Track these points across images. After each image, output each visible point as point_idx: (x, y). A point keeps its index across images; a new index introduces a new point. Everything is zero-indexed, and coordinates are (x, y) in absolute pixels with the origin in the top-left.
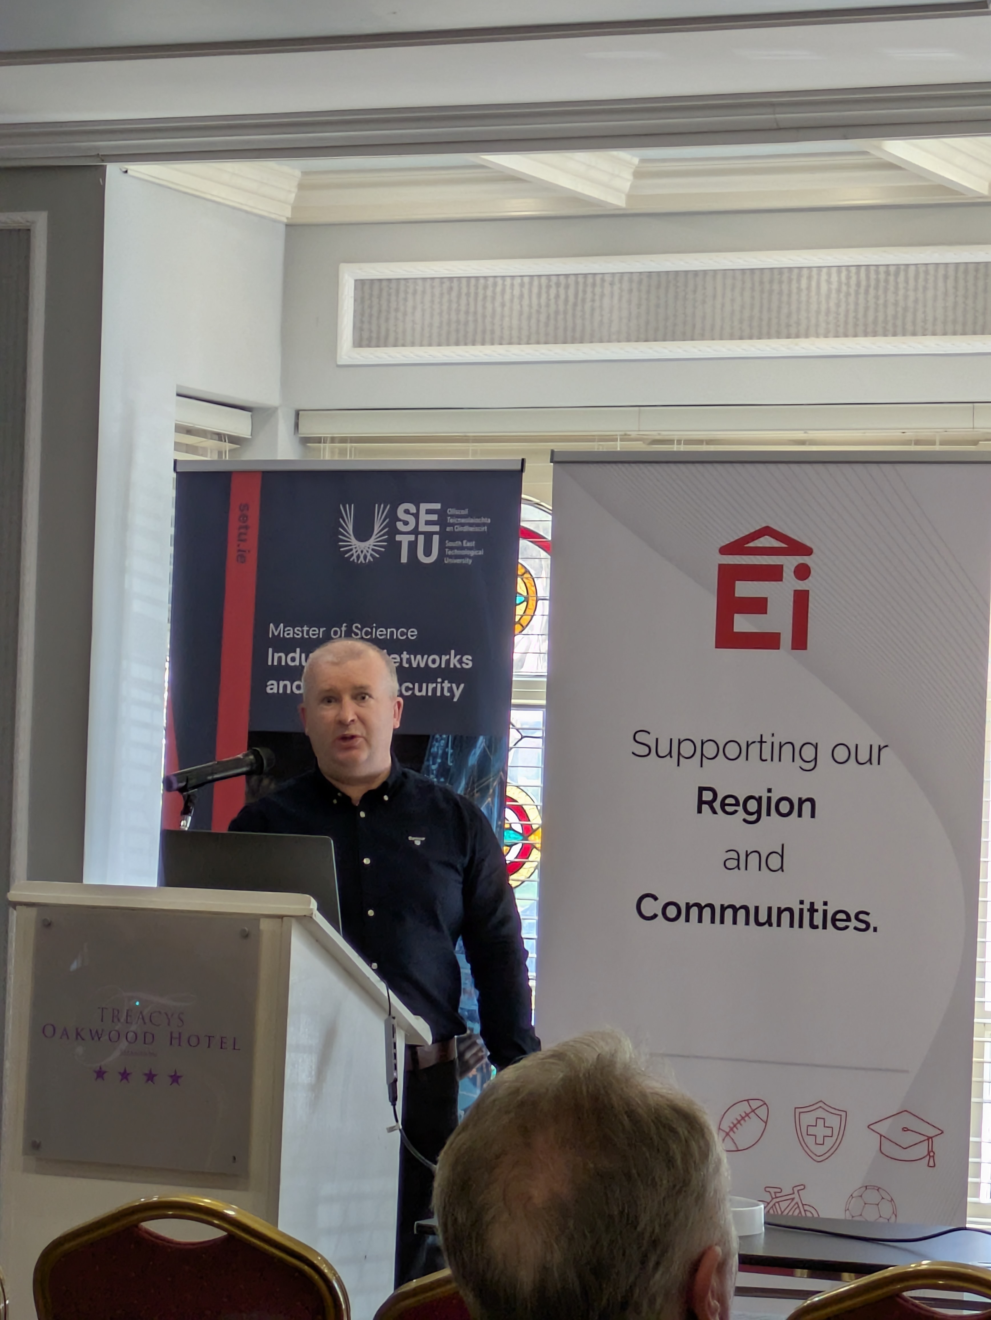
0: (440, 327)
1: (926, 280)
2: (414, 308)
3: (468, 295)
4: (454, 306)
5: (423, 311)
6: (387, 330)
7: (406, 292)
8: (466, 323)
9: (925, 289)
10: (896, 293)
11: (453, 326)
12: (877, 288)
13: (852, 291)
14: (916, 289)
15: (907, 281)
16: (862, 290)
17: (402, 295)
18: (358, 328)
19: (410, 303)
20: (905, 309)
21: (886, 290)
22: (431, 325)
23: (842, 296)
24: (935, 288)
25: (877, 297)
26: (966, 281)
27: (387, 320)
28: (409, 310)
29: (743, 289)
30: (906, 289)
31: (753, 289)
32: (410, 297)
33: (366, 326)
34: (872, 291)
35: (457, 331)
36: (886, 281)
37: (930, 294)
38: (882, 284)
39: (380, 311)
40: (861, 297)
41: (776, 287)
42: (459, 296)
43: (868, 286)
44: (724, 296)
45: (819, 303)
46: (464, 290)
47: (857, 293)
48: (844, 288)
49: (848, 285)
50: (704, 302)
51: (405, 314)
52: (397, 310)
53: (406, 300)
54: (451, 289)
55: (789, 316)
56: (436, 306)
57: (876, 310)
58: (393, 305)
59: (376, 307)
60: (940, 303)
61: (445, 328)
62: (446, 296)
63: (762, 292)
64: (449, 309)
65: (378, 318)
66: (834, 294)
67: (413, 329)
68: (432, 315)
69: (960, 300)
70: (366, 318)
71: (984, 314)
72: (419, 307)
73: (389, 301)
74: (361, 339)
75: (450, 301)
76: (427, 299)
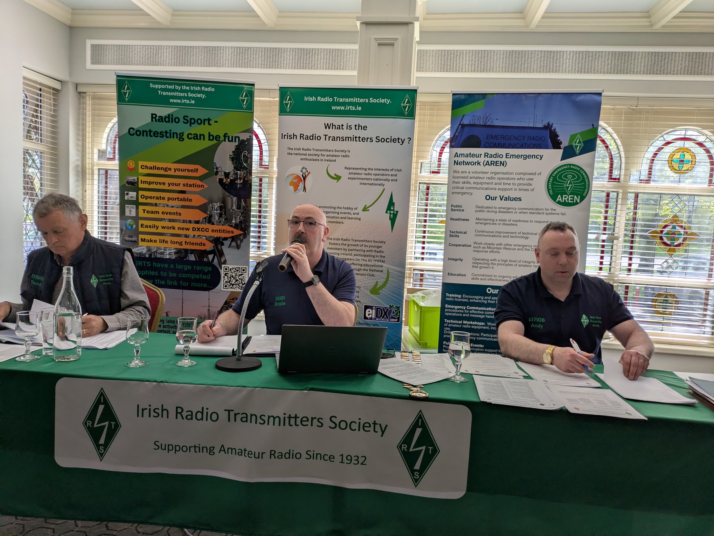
0: (117, 60)
1: (256, 52)
2: (109, 54)
3: (125, 51)
4: (121, 54)
5: (112, 55)
6: (101, 60)
7: (106, 49)
8: (124, 59)
9: (256, 55)
10: (248, 55)
11: (120, 59)
12: (242, 54)
13: (235, 54)
14: (253, 55)
15: (251, 52)
16: (238, 54)
17: (105, 49)
18: (92, 59)
19: (107, 53)
20: (250, 60)
21: (245, 54)
22: (114, 59)
23: (233, 55)
24: (259, 55)
25: (242, 56)
26: (267, 53)
27: (101, 57)
28: (107, 54)
29: (204, 52)
30: (251, 55)
31: (207, 52)
32: (107, 50)
33: (95, 58)
35: (122, 61)
36: (245, 52)
37: (257, 56)
38: (244, 53)
39: (99, 54)
40: (238, 56)
41: (214, 52)
42: (122, 51)
43: (240, 53)
44: (199, 54)
45: (226, 57)
46: (123, 49)
47: (237, 55)
48: (233, 53)
49: (234, 52)
50: (193, 56)
51: (106, 55)
52: (104, 54)
53: (106, 51)
54: (119, 48)
55: (217, 60)
56: (115, 54)
57: (242, 60)
58: (103, 52)
59: (97, 53)
60: (260, 59)
61: (118, 60)
62: (118, 51)
63: (210, 54)
64: (119, 55)
65: (98, 56)
66: (230, 55)
67: (109, 60)
68: (114, 56)
69: (266, 58)
70: (94, 56)
71: (272, 63)
72: (110, 53)
73: (101, 52)
74: (93, 62)
75: (119, 52)
76: (113, 51)
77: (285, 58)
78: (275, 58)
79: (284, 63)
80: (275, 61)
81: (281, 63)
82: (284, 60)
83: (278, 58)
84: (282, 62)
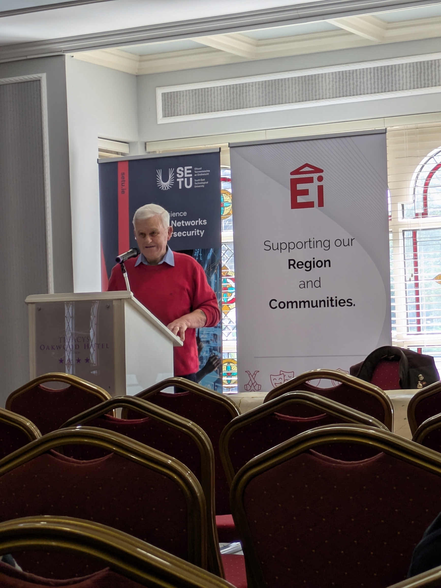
0: (193, 107)
1: (363, 75)
2: (183, 101)
3: (202, 95)
4: (197, 99)
5: (187, 102)
6: (174, 110)
7: (180, 96)
8: (202, 105)
9: (363, 78)
10: (353, 80)
11: (198, 106)
12: (346, 79)
13: (337, 81)
14: (360, 78)
15: (357, 75)
16: (341, 80)
17: (179, 97)
18: (164, 110)
19: (182, 100)
20: (357, 86)
21: (349, 79)
22: (190, 107)
23: (334, 83)
24: (367, 77)
26: (378, 73)
27: (174, 106)
28: (182, 102)
29: (299, 84)
30: (357, 78)
31: (302, 83)
32: (182, 97)
33: (167, 109)
34: (345, 81)
35: (199, 108)
37: (365, 79)
39: (171, 103)
40: (341, 82)
41: (310, 82)
42: (199, 96)
43: (343, 78)
44: (292, 87)
45: (326, 86)
46: (200, 93)
47: (339, 81)
49: (336, 79)
50: (285, 90)
51: (180, 104)
52: (177, 102)
53: (180, 98)
54: (196, 93)
55: (316, 92)
56: (191, 100)
57: (347, 87)
58: (176, 101)
59: (170, 102)
60: (369, 82)
61: (195, 108)
62: (194, 96)
63: (306, 84)
64: (196, 101)
65: (171, 106)
66: (331, 82)
67: (184, 109)
68: (190, 103)
69: (376, 80)
70: (167, 107)
71: (385, 85)
72: (185, 101)
73: (174, 99)
74: (165, 114)
75: (196, 98)
76: (188, 98)
77: (401, 76)
78: (388, 79)
79: (399, 84)
80: (389, 83)
81: (395, 84)
82: (399, 80)
83: (392, 77)
84: (398, 82)
